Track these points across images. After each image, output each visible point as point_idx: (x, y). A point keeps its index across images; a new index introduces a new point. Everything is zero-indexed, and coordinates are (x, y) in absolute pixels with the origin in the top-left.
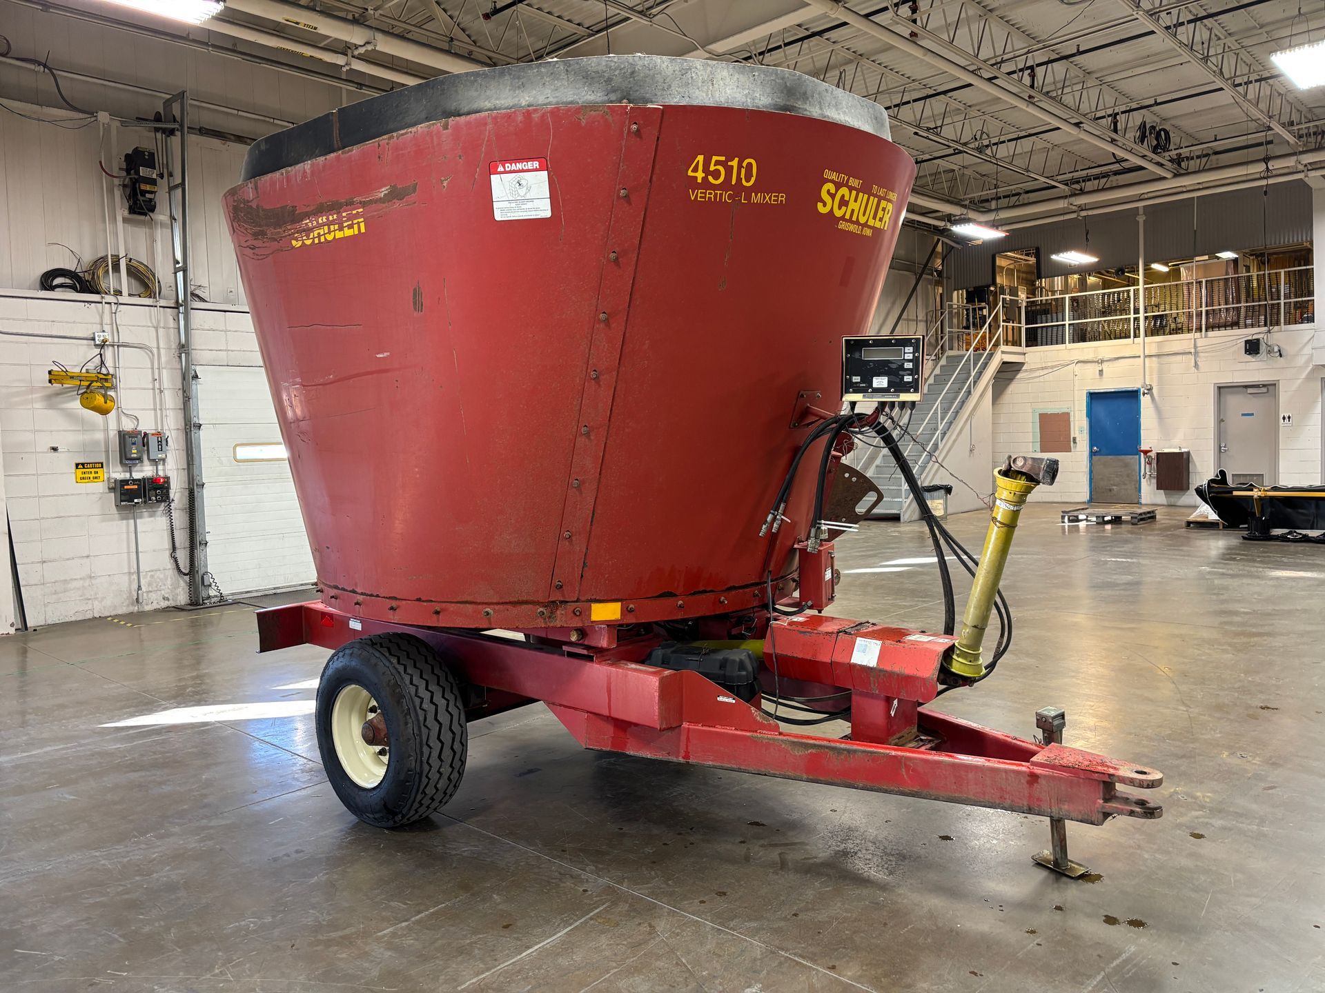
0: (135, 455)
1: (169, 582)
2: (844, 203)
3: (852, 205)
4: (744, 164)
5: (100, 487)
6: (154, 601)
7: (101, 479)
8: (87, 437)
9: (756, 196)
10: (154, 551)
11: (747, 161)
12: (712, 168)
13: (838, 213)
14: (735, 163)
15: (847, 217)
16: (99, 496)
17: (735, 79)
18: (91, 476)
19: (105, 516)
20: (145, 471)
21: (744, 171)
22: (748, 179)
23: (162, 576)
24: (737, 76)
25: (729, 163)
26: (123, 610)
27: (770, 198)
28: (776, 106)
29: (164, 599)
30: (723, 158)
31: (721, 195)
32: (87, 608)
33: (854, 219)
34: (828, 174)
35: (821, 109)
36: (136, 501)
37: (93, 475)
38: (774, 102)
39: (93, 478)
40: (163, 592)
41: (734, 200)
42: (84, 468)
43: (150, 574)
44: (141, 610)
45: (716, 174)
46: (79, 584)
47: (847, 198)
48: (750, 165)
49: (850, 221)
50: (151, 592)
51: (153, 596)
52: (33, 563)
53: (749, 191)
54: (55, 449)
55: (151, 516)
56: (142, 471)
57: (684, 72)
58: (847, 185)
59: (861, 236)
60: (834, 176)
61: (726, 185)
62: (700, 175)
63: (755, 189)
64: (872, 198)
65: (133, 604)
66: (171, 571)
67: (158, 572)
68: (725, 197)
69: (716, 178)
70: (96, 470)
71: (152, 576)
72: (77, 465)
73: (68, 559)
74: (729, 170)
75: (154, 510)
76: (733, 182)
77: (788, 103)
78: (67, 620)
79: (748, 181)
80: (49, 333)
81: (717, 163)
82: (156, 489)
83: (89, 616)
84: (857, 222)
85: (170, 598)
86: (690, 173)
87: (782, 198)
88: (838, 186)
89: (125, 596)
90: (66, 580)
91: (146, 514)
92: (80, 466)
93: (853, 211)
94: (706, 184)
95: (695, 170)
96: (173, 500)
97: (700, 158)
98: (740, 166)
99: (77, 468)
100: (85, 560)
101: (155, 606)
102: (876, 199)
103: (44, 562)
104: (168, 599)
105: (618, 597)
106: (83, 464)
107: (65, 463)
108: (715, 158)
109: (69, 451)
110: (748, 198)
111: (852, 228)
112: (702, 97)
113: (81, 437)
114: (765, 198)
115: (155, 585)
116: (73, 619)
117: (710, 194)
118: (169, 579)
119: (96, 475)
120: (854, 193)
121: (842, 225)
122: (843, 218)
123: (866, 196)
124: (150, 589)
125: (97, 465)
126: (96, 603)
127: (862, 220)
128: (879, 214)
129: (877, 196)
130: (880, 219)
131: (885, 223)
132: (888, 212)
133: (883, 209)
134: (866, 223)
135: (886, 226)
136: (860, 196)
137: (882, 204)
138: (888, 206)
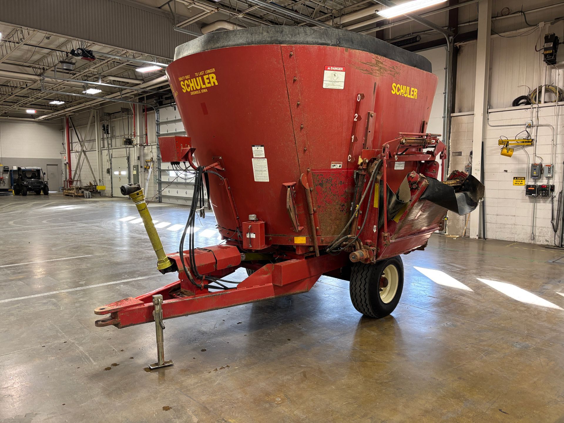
0: (535, 175)
1: (549, 234)
2: (188, 86)
3: (191, 85)
5: (523, 188)
6: (541, 241)
7: (524, 184)
8: (520, 166)
10: (544, 218)
13: (189, 90)
15: (192, 90)
16: (522, 191)
18: (519, 183)
19: (523, 200)
20: (543, 182)
23: (546, 230)
26: (527, 241)
29: (546, 241)
32: (512, 237)
33: (195, 89)
34: (179, 79)
36: (533, 195)
37: (520, 182)
39: (520, 184)
40: (546, 238)
42: (517, 179)
43: (541, 228)
44: (535, 243)
46: (510, 226)
47: (188, 84)
49: (194, 90)
50: (540, 236)
51: (541, 238)
52: (494, 215)
54: (506, 171)
55: (544, 203)
56: (542, 182)
58: (186, 79)
59: (202, 94)
60: (181, 78)
64: (197, 78)
65: (532, 240)
66: (551, 229)
67: (545, 228)
70: (522, 180)
71: (541, 230)
72: (514, 178)
73: (507, 216)
75: (546, 200)
78: (504, 239)
80: (509, 124)
82: (543, 190)
83: (512, 240)
84: (197, 90)
85: (549, 241)
87: (177, 92)
88: (184, 81)
89: (528, 236)
90: (505, 224)
91: (542, 201)
92: (515, 179)
93: (192, 87)
96: (555, 196)
99: (514, 179)
100: (513, 217)
101: (541, 243)
102: (200, 78)
103: (498, 215)
104: (548, 242)
106: (516, 178)
107: (509, 177)
109: (512, 172)
111: (196, 92)
113: (517, 166)
115: (542, 233)
116: (506, 240)
118: (550, 233)
119: (521, 183)
120: (189, 80)
121: (192, 93)
122: (191, 91)
123: (194, 79)
124: (540, 235)
125: (522, 178)
126: (516, 235)
127: (199, 88)
128: (207, 81)
129: (200, 76)
130: (208, 83)
131: (214, 83)
132: (213, 78)
133: (207, 79)
134: (201, 89)
135: (217, 84)
136: (192, 80)
137: (205, 77)
138: (211, 76)
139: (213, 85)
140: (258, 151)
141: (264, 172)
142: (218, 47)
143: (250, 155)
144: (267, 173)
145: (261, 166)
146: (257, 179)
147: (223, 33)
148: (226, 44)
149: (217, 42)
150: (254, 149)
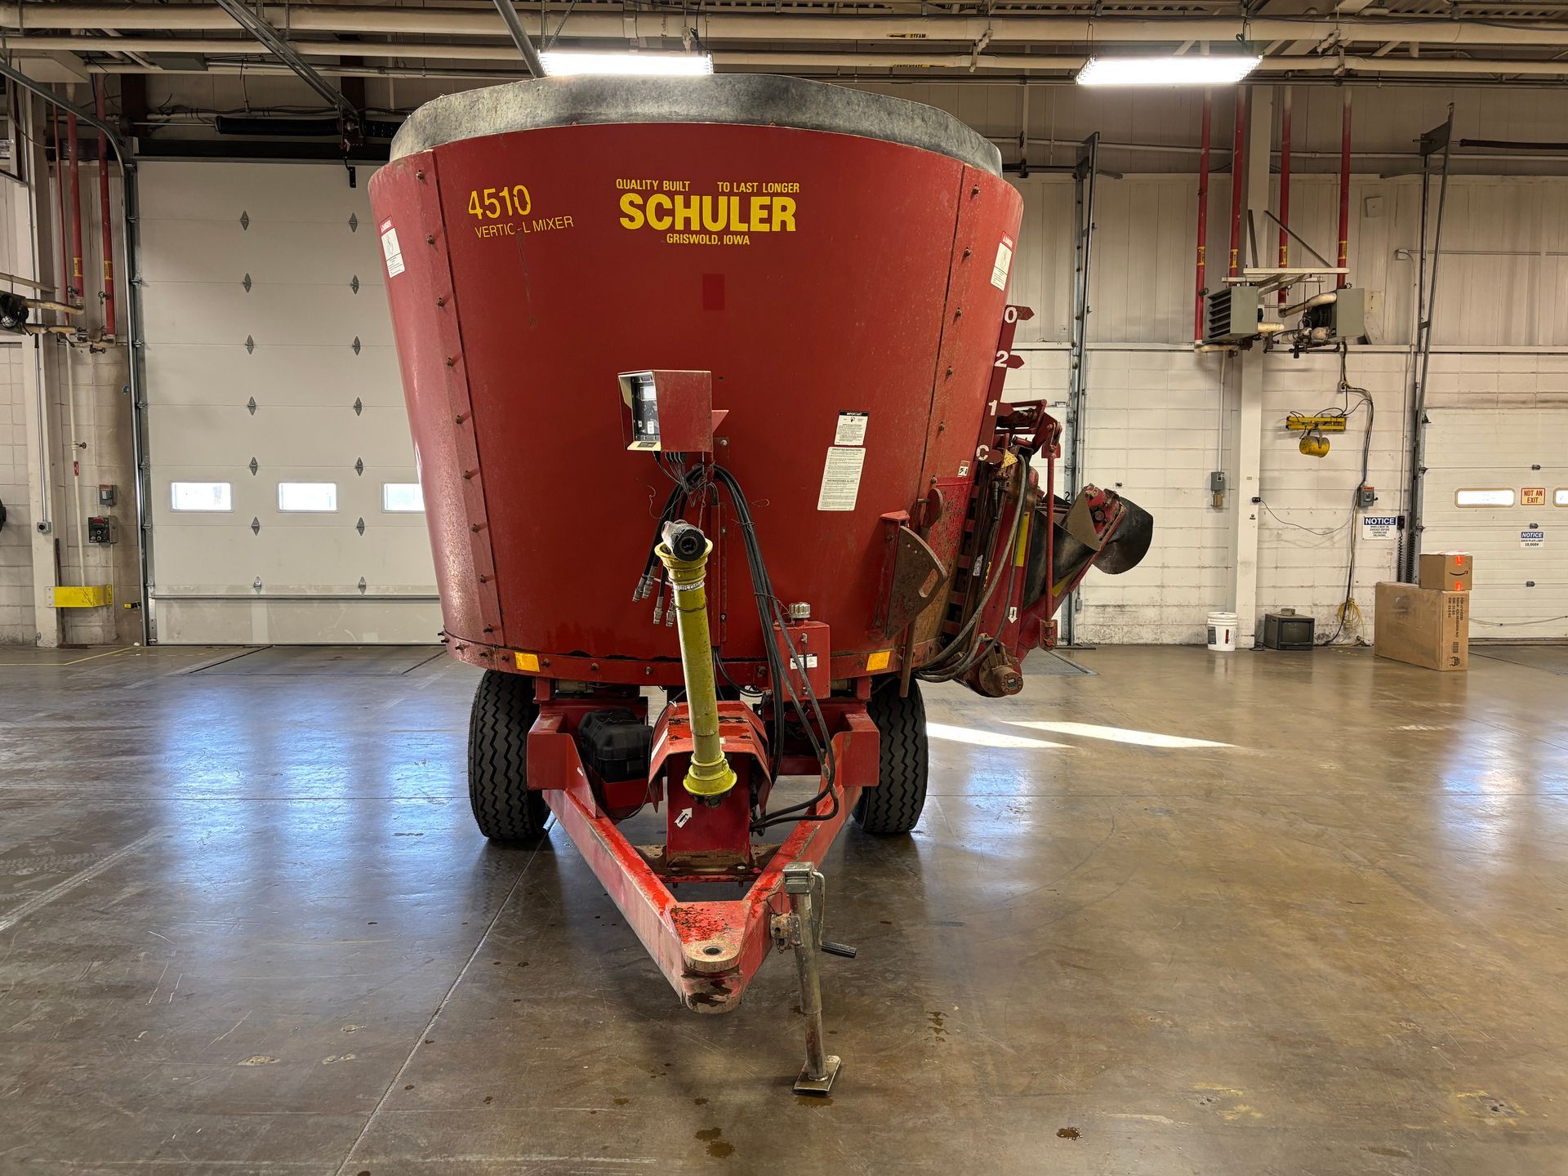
2: (661, 212)
3: (681, 213)
4: (515, 192)
9: (538, 224)
11: (516, 188)
12: (487, 202)
13: (661, 226)
14: (505, 193)
15: (679, 228)
17: (519, 99)
21: (517, 198)
22: (523, 206)
24: (521, 95)
25: (501, 194)
27: (554, 223)
28: (559, 120)
30: (493, 190)
31: (503, 228)
33: (695, 226)
34: (620, 184)
35: (626, 107)
38: (556, 115)
41: (516, 232)
45: (492, 208)
47: (668, 205)
48: (520, 192)
49: (687, 231)
53: (528, 219)
57: (473, 105)
58: (660, 190)
59: (722, 247)
60: (634, 184)
61: (504, 217)
62: (479, 211)
63: (534, 215)
64: (723, 200)
68: (507, 230)
69: (494, 212)
74: (502, 201)
76: (510, 214)
77: (574, 112)
79: (524, 209)
81: (490, 196)
84: (703, 231)
86: (471, 212)
87: (569, 221)
88: (646, 195)
93: (688, 219)
94: (487, 221)
95: (474, 208)
97: (474, 194)
98: (512, 196)
102: (735, 201)
105: (535, 649)
108: (486, 192)
110: (530, 227)
111: (698, 239)
112: (486, 127)
114: (548, 224)
117: (493, 229)
120: (679, 198)
121: (674, 239)
122: (672, 229)
123: (707, 200)
127: (715, 226)
128: (756, 214)
129: (735, 194)
130: (762, 221)
131: (784, 223)
132: (784, 208)
133: (762, 207)
134: (727, 230)
135: (791, 227)
136: (695, 199)
137: (756, 202)
138: (778, 202)
139: (776, 227)
140: (852, 428)
141: (849, 486)
142: (804, 126)
143: (827, 438)
144: (855, 487)
145: (846, 468)
146: (825, 504)
147: (815, 88)
148: (826, 120)
149: (799, 109)
150: (843, 420)
